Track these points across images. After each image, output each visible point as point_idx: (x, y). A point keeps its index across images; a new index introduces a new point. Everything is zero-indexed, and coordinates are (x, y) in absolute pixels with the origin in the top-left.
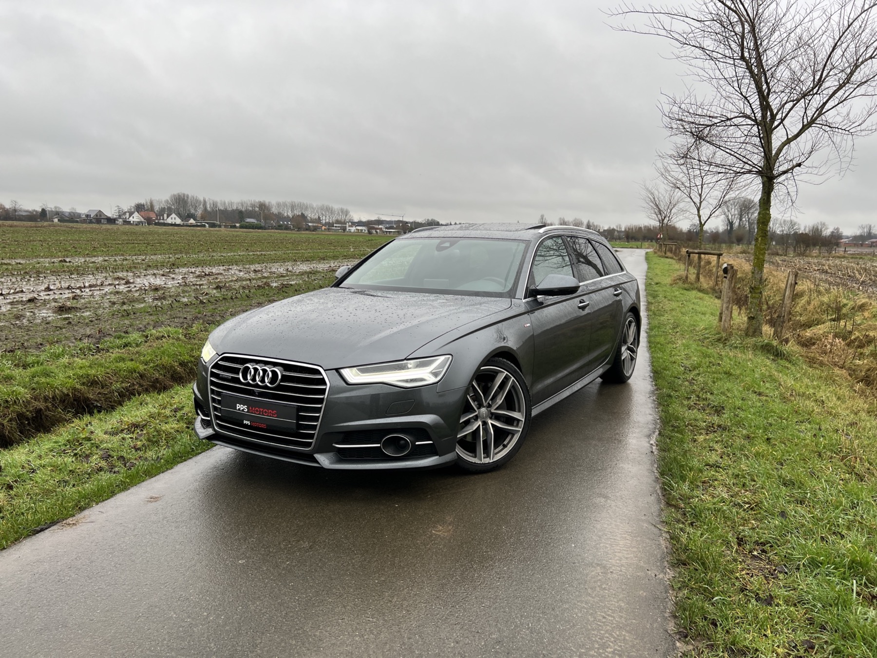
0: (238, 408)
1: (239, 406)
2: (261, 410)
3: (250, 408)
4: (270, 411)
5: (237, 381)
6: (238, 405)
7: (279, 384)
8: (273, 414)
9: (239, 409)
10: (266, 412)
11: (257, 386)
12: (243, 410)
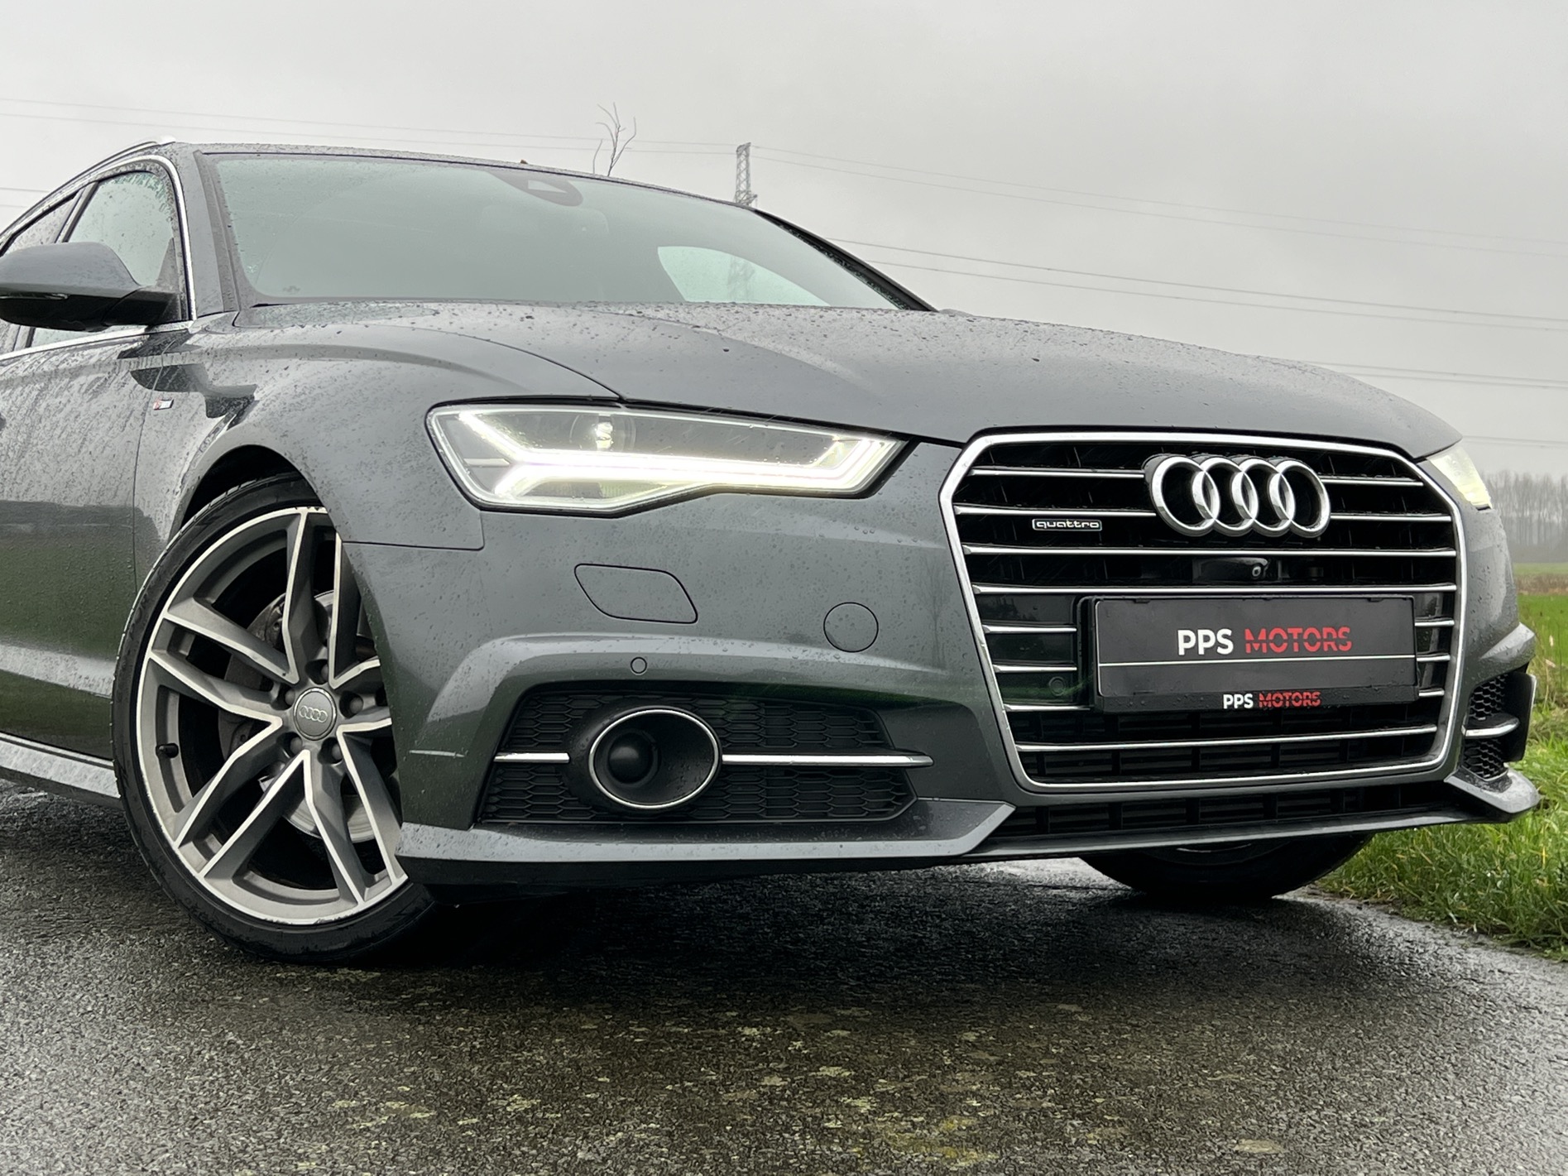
0: (1182, 647)
1: (1186, 640)
2: (1295, 632)
3: (1249, 636)
4: (1325, 630)
5: (1156, 532)
6: (1182, 634)
7: (1331, 522)
8: (1338, 642)
9: (1192, 653)
10: (1312, 640)
11: (1253, 539)
12: (1211, 652)
